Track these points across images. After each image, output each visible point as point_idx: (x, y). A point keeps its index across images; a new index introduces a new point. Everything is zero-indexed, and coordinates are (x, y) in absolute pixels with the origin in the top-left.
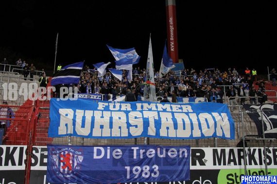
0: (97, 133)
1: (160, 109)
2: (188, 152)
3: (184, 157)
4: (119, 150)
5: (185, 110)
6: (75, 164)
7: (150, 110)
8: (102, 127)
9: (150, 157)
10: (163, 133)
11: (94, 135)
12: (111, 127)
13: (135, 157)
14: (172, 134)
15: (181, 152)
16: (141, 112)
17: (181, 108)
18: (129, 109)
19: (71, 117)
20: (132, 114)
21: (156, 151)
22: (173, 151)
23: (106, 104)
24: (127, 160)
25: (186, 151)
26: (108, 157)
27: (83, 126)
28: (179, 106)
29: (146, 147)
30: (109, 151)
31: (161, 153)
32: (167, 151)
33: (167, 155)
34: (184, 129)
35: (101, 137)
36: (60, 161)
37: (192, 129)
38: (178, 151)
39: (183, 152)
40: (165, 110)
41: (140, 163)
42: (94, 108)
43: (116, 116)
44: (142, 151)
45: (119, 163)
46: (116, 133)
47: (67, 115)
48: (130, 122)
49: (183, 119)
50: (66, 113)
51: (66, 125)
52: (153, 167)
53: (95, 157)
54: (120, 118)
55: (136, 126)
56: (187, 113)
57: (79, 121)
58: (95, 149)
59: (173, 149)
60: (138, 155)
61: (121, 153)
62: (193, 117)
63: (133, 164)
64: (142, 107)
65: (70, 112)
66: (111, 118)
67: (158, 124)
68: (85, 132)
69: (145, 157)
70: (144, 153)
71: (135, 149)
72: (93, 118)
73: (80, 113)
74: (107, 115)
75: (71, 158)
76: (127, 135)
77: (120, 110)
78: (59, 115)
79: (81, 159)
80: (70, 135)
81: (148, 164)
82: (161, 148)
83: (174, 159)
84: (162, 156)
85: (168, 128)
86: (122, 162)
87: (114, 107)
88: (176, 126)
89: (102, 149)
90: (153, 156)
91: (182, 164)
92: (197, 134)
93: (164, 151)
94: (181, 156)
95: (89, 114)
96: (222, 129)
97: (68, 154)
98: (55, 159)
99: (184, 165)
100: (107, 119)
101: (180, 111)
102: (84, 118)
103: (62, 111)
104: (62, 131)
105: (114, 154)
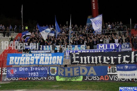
0: (21, 63)
1: (41, 55)
2: (47, 69)
3: (46, 70)
4: (27, 68)
5: (49, 56)
6: (14, 72)
7: (38, 56)
8: (22, 62)
9: (36, 70)
10: (40, 63)
11: (20, 64)
12: (25, 62)
13: (31, 70)
14: (43, 63)
15: (45, 69)
16: (35, 57)
17: (48, 55)
18: (32, 56)
19: (13, 59)
20: (32, 57)
21: (38, 68)
22: (42, 68)
23: (25, 55)
24: (29, 71)
25: (46, 68)
26: (24, 70)
27: (17, 62)
28: (48, 54)
29: (35, 67)
30: (24, 68)
31: (39, 69)
32: (41, 68)
33: (41, 69)
34: (47, 62)
35: (22, 65)
36: (10, 72)
37: (49, 61)
38: (44, 68)
39: (46, 69)
40: (42, 56)
41: (33, 72)
42: (21, 56)
43: (27, 58)
44: (33, 68)
45: (27, 72)
46: (26, 63)
47: (12, 59)
48: (30, 60)
49: (47, 59)
50: (12, 58)
51: (12, 62)
52: (37, 73)
53: (20, 70)
54: (28, 59)
55: (32, 61)
56: (49, 57)
57: (15, 60)
58: (20, 68)
59: (43, 68)
60: (32, 69)
61: (27, 69)
62: (51, 58)
63: (31, 72)
64: (36, 55)
65: (13, 58)
66: (25, 59)
67: (39, 60)
68: (17, 63)
69: (34, 70)
70: (34, 69)
71: (31, 68)
72: (20, 59)
73: (16, 58)
74: (24, 58)
75: (13, 71)
76: (29, 64)
77: (28, 56)
78: (10, 59)
79: (16, 71)
80: (13, 64)
81: (35, 72)
82: (39, 68)
83: (43, 71)
84: (39, 70)
85: (42, 61)
86: (28, 71)
87: (27, 55)
88: (44, 61)
89: (22, 68)
90: (37, 70)
91: (45, 72)
92: (50, 63)
93: (40, 68)
94: (45, 70)
95: (19, 58)
96: (58, 61)
97: (12, 70)
98: (9, 71)
99: (46, 72)
100: (24, 59)
101: (48, 56)
102: (17, 59)
103: (11, 58)
104: (10, 63)
105: (25, 69)
